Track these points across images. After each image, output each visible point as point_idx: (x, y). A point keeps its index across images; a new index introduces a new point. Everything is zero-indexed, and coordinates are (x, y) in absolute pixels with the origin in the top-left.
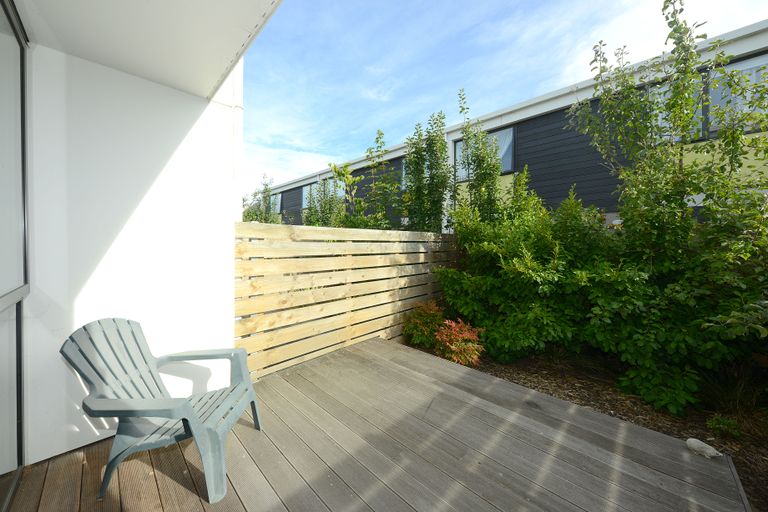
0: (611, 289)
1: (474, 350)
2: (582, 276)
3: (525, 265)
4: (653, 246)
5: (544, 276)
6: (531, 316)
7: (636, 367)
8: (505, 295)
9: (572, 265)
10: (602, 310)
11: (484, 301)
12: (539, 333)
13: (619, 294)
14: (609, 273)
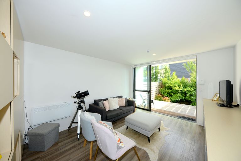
0: (190, 91)
1: (169, 101)
2: (185, 89)
3: (177, 88)
4: (195, 85)
5: (180, 89)
6: (178, 95)
7: (193, 102)
8: (173, 93)
9: (183, 88)
10: (188, 94)
11: (169, 94)
12: (179, 97)
13: (190, 92)
14: (189, 89)
